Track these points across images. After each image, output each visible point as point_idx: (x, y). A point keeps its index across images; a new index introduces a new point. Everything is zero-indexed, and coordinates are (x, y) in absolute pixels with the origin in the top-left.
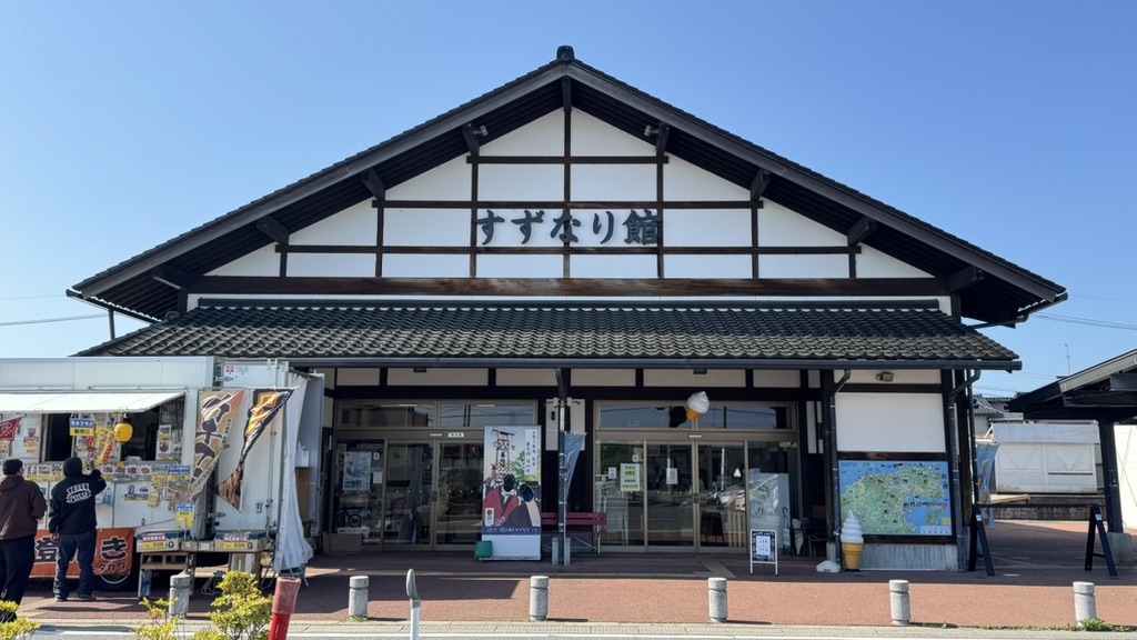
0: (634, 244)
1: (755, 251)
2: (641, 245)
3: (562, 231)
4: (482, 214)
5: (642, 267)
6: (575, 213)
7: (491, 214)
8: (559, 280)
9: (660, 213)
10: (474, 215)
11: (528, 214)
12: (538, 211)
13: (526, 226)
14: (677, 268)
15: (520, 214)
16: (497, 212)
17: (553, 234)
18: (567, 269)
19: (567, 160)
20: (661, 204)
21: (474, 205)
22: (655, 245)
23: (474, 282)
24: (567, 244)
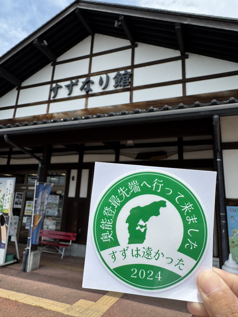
0: (119, 88)
1: (184, 81)
2: (122, 88)
3: (86, 87)
4: (54, 85)
5: (122, 99)
6: (92, 78)
7: (57, 85)
8: (82, 110)
9: (133, 71)
10: (51, 86)
11: (72, 82)
12: (76, 80)
13: (70, 88)
14: (140, 97)
15: (68, 83)
16: (59, 84)
17: (82, 89)
18: (86, 104)
19: (91, 56)
20: (133, 67)
21: (52, 82)
22: (129, 87)
23: (48, 115)
24: (87, 92)
